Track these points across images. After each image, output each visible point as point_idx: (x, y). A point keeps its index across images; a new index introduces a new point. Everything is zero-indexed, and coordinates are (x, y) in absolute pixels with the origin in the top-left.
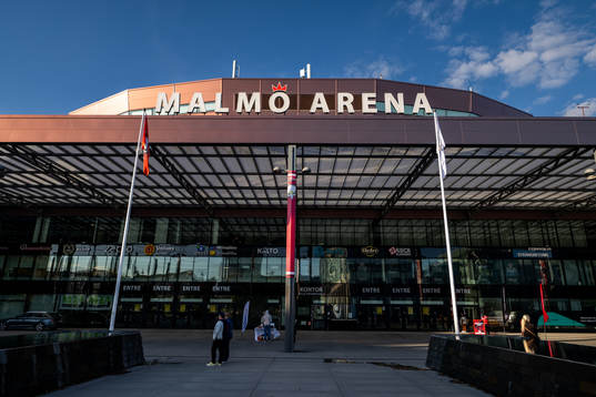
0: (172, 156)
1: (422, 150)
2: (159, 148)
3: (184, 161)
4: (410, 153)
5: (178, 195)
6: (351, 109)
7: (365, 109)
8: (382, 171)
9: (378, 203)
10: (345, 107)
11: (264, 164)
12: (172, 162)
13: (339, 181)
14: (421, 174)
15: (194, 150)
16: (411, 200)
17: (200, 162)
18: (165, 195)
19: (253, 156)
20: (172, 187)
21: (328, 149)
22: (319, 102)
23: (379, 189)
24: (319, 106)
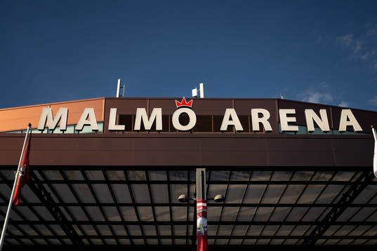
0: (50, 183)
1: (351, 174)
2: (36, 172)
3: (63, 189)
4: (338, 178)
5: (48, 233)
6: (268, 127)
7: (284, 127)
8: (301, 202)
9: (293, 241)
10: (261, 124)
11: (160, 193)
12: (49, 190)
13: (248, 213)
14: (350, 204)
15: (78, 175)
16: (333, 237)
17: (83, 190)
18: (32, 232)
19: (149, 182)
20: (42, 221)
21: (241, 173)
22: (231, 119)
23: (296, 224)
24: (231, 123)
